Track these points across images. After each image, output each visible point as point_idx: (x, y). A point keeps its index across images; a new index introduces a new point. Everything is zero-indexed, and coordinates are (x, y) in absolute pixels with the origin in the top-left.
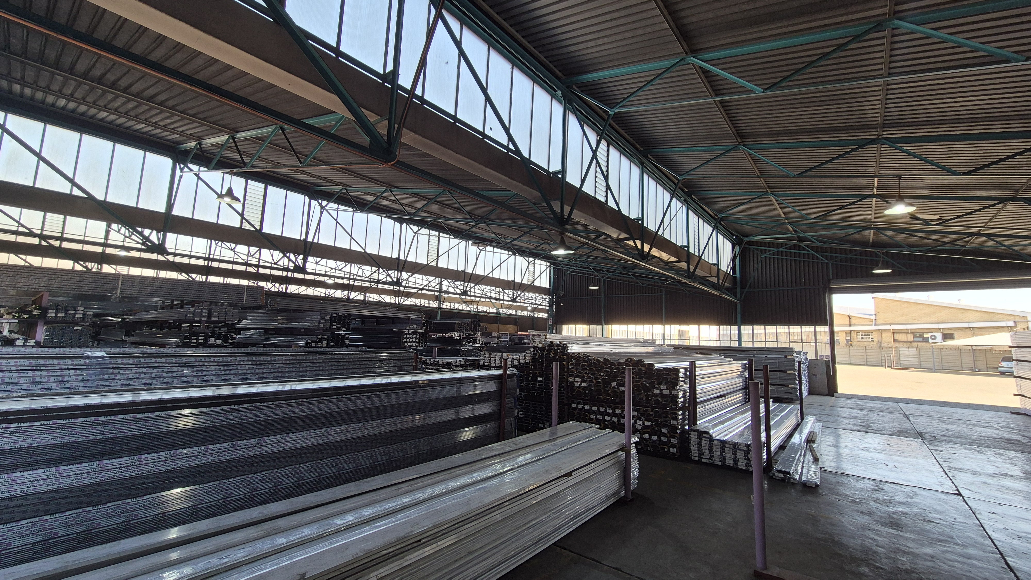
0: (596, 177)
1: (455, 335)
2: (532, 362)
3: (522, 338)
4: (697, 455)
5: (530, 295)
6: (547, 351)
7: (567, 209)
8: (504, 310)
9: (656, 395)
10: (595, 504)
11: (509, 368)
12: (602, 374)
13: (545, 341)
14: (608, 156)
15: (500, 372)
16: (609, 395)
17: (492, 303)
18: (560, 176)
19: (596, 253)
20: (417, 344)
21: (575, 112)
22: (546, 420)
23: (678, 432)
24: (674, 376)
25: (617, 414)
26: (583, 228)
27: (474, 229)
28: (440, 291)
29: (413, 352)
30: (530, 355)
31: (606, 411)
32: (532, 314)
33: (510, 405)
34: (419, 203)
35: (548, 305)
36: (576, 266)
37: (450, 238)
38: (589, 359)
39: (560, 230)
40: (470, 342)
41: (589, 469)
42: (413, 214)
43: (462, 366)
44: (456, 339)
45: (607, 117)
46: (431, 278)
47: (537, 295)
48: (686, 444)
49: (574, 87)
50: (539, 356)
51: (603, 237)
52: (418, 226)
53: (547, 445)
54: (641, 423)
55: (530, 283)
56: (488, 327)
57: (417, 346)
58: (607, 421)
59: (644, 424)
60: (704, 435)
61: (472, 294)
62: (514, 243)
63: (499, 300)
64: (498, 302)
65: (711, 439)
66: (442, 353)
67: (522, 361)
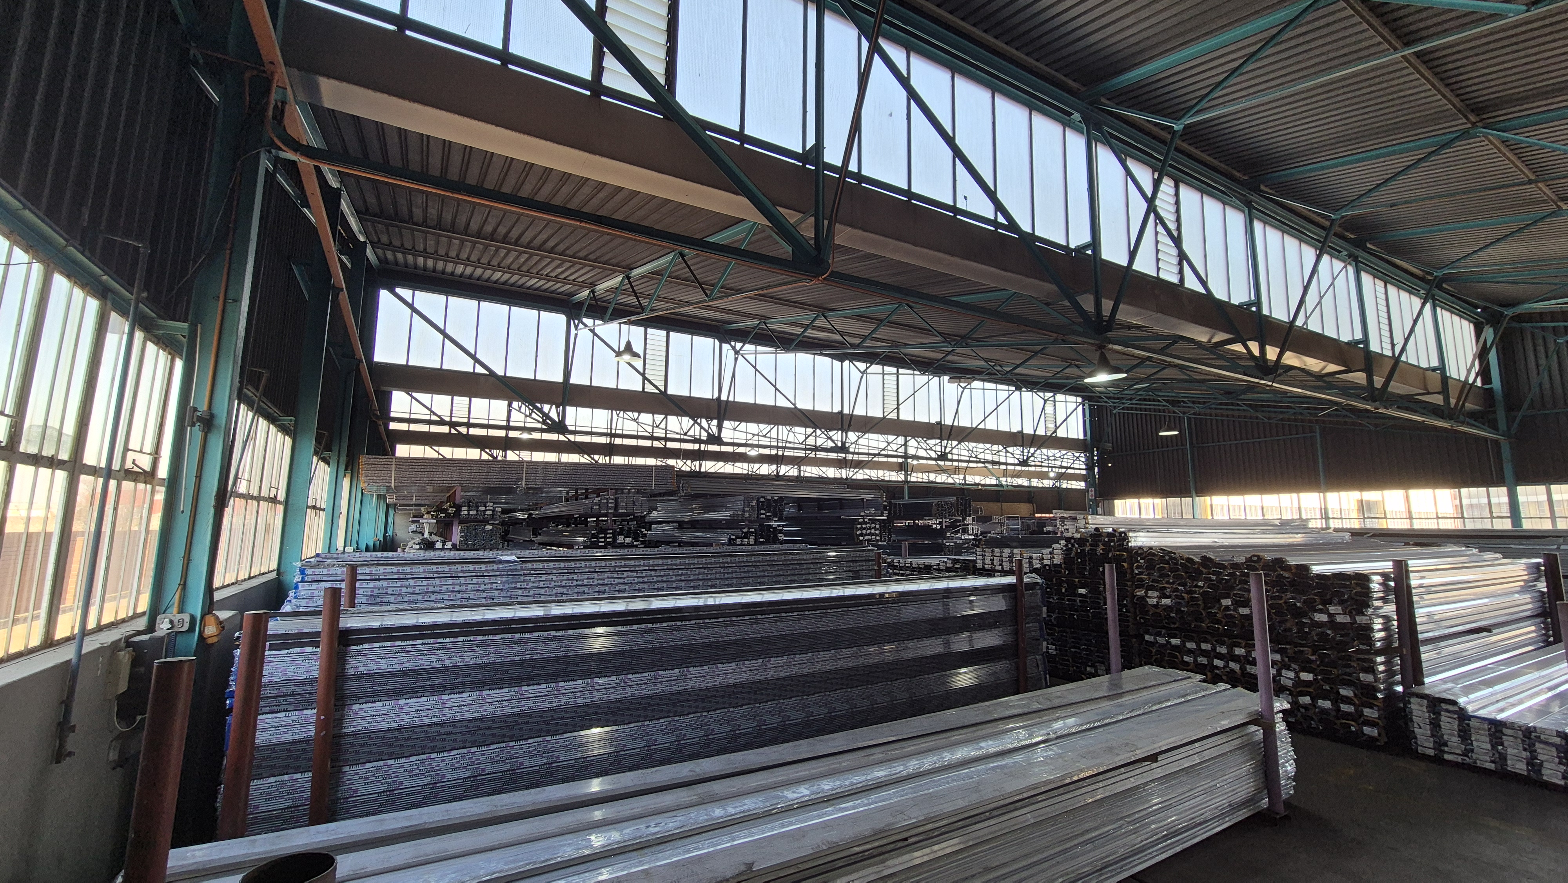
0: (1157, 242)
1: (933, 523)
2: (1065, 563)
3: (1042, 523)
4: (1431, 745)
5: (1051, 452)
6: (1091, 545)
7: (1107, 305)
8: (1009, 479)
9: (1321, 624)
10: (1208, 815)
11: (1026, 573)
12: (1200, 584)
13: (1085, 528)
14: (1177, 203)
15: (1011, 580)
16: (1218, 622)
17: (989, 470)
18: (1089, 252)
19: (1168, 373)
20: (878, 538)
21: (1109, 141)
22: (1099, 662)
23: (1380, 696)
24: (1358, 589)
25: (1239, 656)
26: (1139, 333)
27: (949, 358)
28: (906, 456)
29: (872, 550)
30: (1060, 552)
31: (1214, 649)
32: (1058, 484)
33: (1033, 634)
34: (864, 328)
35: (1084, 467)
36: (1131, 399)
37: (914, 375)
38: (1171, 558)
39: (1097, 342)
40: (958, 532)
41: (1191, 752)
42: (858, 346)
43: (948, 570)
44: (936, 528)
45: (1169, 136)
46: (891, 438)
47: (1064, 452)
48: (1401, 722)
49: (1103, 100)
50: (1077, 553)
51: (1180, 344)
52: (866, 362)
53: (1106, 705)
54: (1292, 675)
55: (1049, 434)
56: (984, 507)
57: (878, 541)
58: (1217, 668)
59: (1298, 676)
60: (1444, 706)
61: (955, 457)
62: (1018, 371)
63: (999, 463)
64: (997, 467)
65: (1463, 716)
66: (916, 550)
67: (1046, 562)
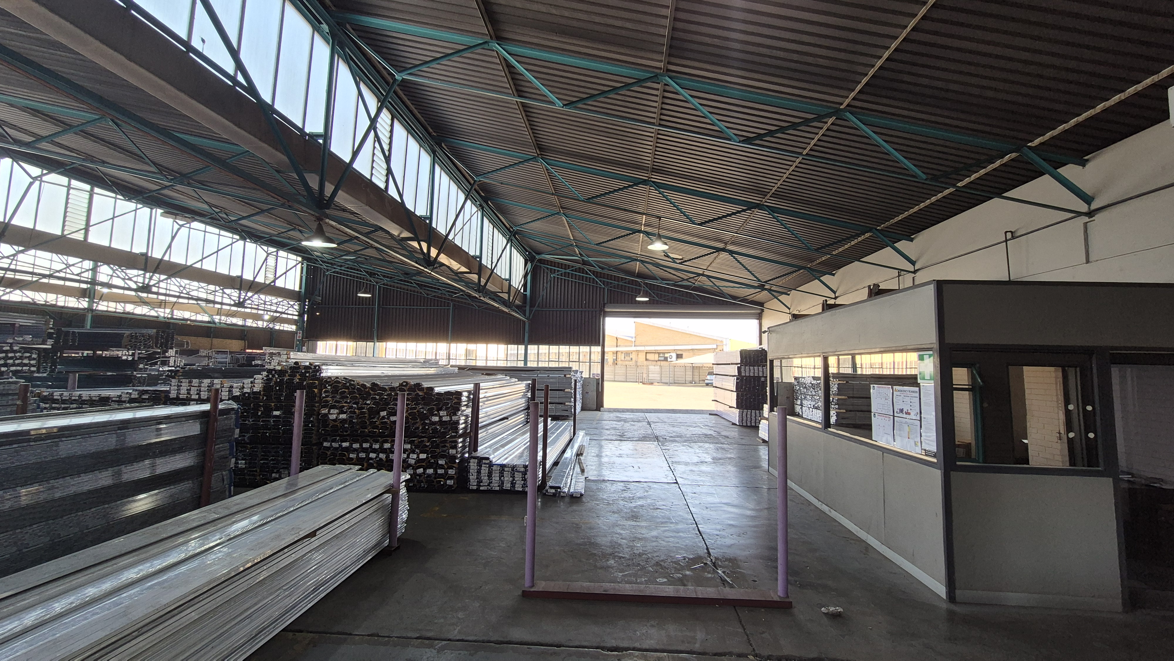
0: (374, 154)
1: (124, 354)
2: (264, 390)
3: (252, 357)
4: (476, 484)
5: (269, 298)
6: (289, 376)
7: (329, 189)
8: (223, 318)
9: (435, 423)
10: (349, 563)
11: (222, 401)
12: (368, 402)
13: (286, 362)
14: (391, 131)
15: (207, 407)
16: (377, 427)
17: (201, 307)
18: (321, 141)
19: (369, 252)
20: (33, 369)
21: (348, 61)
23: (457, 461)
24: (456, 401)
25: (386, 449)
26: (352, 217)
27: (166, 192)
28: (94, 282)
29: (16, 383)
30: (261, 381)
31: (371, 447)
32: (271, 326)
33: (222, 453)
35: (297, 313)
36: (341, 266)
37: (116, 198)
38: (351, 384)
39: (317, 215)
40: (156, 363)
41: (342, 523)
42: (27, 145)
43: (132, 401)
44: (127, 360)
46: (72, 260)
47: (280, 299)
48: (465, 474)
49: (348, 26)
50: (276, 382)
51: (380, 233)
52: (42, 167)
54: (415, 456)
55: (268, 282)
56: (191, 341)
57: (33, 372)
58: (372, 459)
59: (418, 457)
60: (484, 461)
61: (162, 291)
62: (243, 222)
63: (214, 302)
64: (212, 305)
65: (491, 465)
66: (86, 383)
67: (245, 390)
